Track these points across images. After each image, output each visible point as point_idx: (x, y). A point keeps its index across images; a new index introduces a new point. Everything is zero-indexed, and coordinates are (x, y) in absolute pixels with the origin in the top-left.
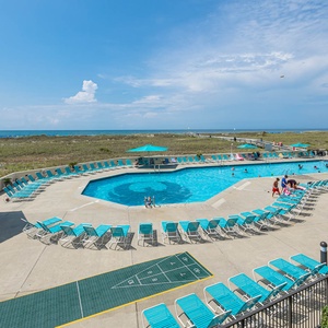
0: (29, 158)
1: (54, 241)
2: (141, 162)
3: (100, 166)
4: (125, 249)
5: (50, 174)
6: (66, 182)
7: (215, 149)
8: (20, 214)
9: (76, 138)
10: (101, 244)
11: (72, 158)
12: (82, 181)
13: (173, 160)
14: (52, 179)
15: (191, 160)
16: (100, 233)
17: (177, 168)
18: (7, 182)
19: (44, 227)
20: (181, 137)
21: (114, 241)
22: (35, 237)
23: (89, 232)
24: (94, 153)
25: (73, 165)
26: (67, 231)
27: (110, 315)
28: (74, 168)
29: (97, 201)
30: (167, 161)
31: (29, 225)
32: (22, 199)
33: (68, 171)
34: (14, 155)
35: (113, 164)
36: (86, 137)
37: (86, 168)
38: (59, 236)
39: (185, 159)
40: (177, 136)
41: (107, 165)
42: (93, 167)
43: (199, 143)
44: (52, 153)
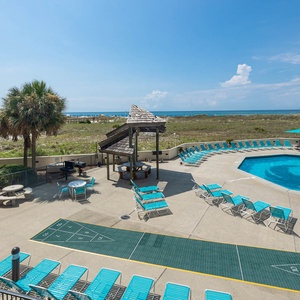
0: (194, 132)
1: (216, 203)
3: (256, 144)
4: (286, 232)
5: (211, 148)
6: (224, 156)
8: (189, 176)
9: (231, 117)
10: (260, 218)
11: (228, 135)
12: (239, 157)
14: (212, 152)
16: (259, 209)
18: (181, 150)
19: (208, 190)
21: (272, 220)
22: (201, 197)
23: (247, 204)
24: (249, 132)
25: (229, 141)
26: (227, 198)
27: (271, 291)
28: (230, 144)
29: (254, 177)
31: (197, 186)
32: (191, 164)
33: (226, 146)
34: (185, 130)
35: (269, 144)
36: (240, 117)
37: (241, 145)
38: (220, 201)
41: (263, 145)
42: (248, 145)
44: (211, 130)
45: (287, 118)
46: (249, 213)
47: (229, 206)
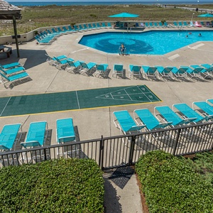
0: (47, 19)
1: (63, 68)
2: (118, 24)
3: (90, 26)
4: (104, 78)
5: (60, 30)
6: (69, 36)
7: (178, 17)
8: (45, 52)
9: (75, 7)
10: (90, 73)
11: (72, 21)
12: (79, 36)
13: (142, 24)
14: (61, 33)
15: (156, 25)
16: (90, 67)
17: (144, 31)
18: (36, 33)
19: (58, 60)
20: (150, 7)
21: (98, 72)
22: (53, 65)
23: (83, 65)
24: (86, 18)
25: (73, 24)
26: (71, 64)
28: (74, 27)
29: (88, 48)
30: (137, 24)
31: (50, 58)
32: (45, 43)
33: (70, 29)
34: (39, 18)
35: (99, 25)
36: (81, 7)
37: (81, 27)
38: (66, 66)
39: (152, 24)
40: (147, 7)
41: (95, 26)
42: (85, 26)
43: (164, 13)
44: (60, 17)
45: (110, 8)
46: (84, 70)
47: (72, 68)
